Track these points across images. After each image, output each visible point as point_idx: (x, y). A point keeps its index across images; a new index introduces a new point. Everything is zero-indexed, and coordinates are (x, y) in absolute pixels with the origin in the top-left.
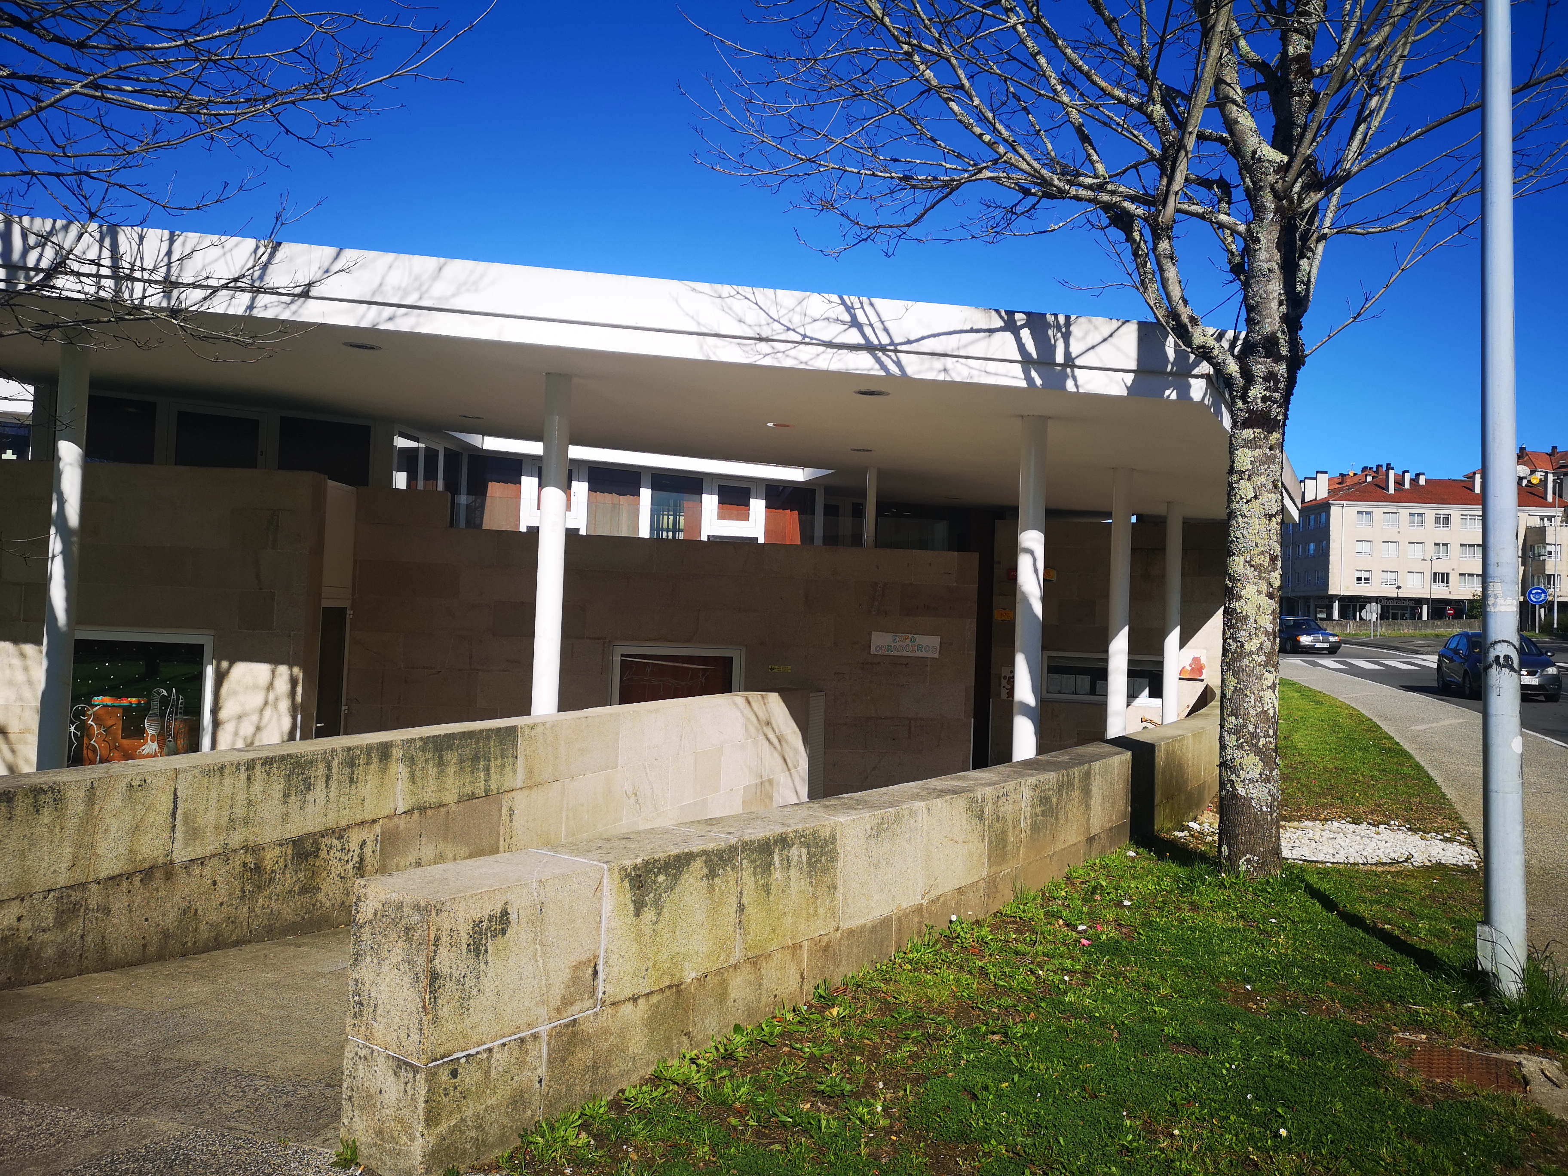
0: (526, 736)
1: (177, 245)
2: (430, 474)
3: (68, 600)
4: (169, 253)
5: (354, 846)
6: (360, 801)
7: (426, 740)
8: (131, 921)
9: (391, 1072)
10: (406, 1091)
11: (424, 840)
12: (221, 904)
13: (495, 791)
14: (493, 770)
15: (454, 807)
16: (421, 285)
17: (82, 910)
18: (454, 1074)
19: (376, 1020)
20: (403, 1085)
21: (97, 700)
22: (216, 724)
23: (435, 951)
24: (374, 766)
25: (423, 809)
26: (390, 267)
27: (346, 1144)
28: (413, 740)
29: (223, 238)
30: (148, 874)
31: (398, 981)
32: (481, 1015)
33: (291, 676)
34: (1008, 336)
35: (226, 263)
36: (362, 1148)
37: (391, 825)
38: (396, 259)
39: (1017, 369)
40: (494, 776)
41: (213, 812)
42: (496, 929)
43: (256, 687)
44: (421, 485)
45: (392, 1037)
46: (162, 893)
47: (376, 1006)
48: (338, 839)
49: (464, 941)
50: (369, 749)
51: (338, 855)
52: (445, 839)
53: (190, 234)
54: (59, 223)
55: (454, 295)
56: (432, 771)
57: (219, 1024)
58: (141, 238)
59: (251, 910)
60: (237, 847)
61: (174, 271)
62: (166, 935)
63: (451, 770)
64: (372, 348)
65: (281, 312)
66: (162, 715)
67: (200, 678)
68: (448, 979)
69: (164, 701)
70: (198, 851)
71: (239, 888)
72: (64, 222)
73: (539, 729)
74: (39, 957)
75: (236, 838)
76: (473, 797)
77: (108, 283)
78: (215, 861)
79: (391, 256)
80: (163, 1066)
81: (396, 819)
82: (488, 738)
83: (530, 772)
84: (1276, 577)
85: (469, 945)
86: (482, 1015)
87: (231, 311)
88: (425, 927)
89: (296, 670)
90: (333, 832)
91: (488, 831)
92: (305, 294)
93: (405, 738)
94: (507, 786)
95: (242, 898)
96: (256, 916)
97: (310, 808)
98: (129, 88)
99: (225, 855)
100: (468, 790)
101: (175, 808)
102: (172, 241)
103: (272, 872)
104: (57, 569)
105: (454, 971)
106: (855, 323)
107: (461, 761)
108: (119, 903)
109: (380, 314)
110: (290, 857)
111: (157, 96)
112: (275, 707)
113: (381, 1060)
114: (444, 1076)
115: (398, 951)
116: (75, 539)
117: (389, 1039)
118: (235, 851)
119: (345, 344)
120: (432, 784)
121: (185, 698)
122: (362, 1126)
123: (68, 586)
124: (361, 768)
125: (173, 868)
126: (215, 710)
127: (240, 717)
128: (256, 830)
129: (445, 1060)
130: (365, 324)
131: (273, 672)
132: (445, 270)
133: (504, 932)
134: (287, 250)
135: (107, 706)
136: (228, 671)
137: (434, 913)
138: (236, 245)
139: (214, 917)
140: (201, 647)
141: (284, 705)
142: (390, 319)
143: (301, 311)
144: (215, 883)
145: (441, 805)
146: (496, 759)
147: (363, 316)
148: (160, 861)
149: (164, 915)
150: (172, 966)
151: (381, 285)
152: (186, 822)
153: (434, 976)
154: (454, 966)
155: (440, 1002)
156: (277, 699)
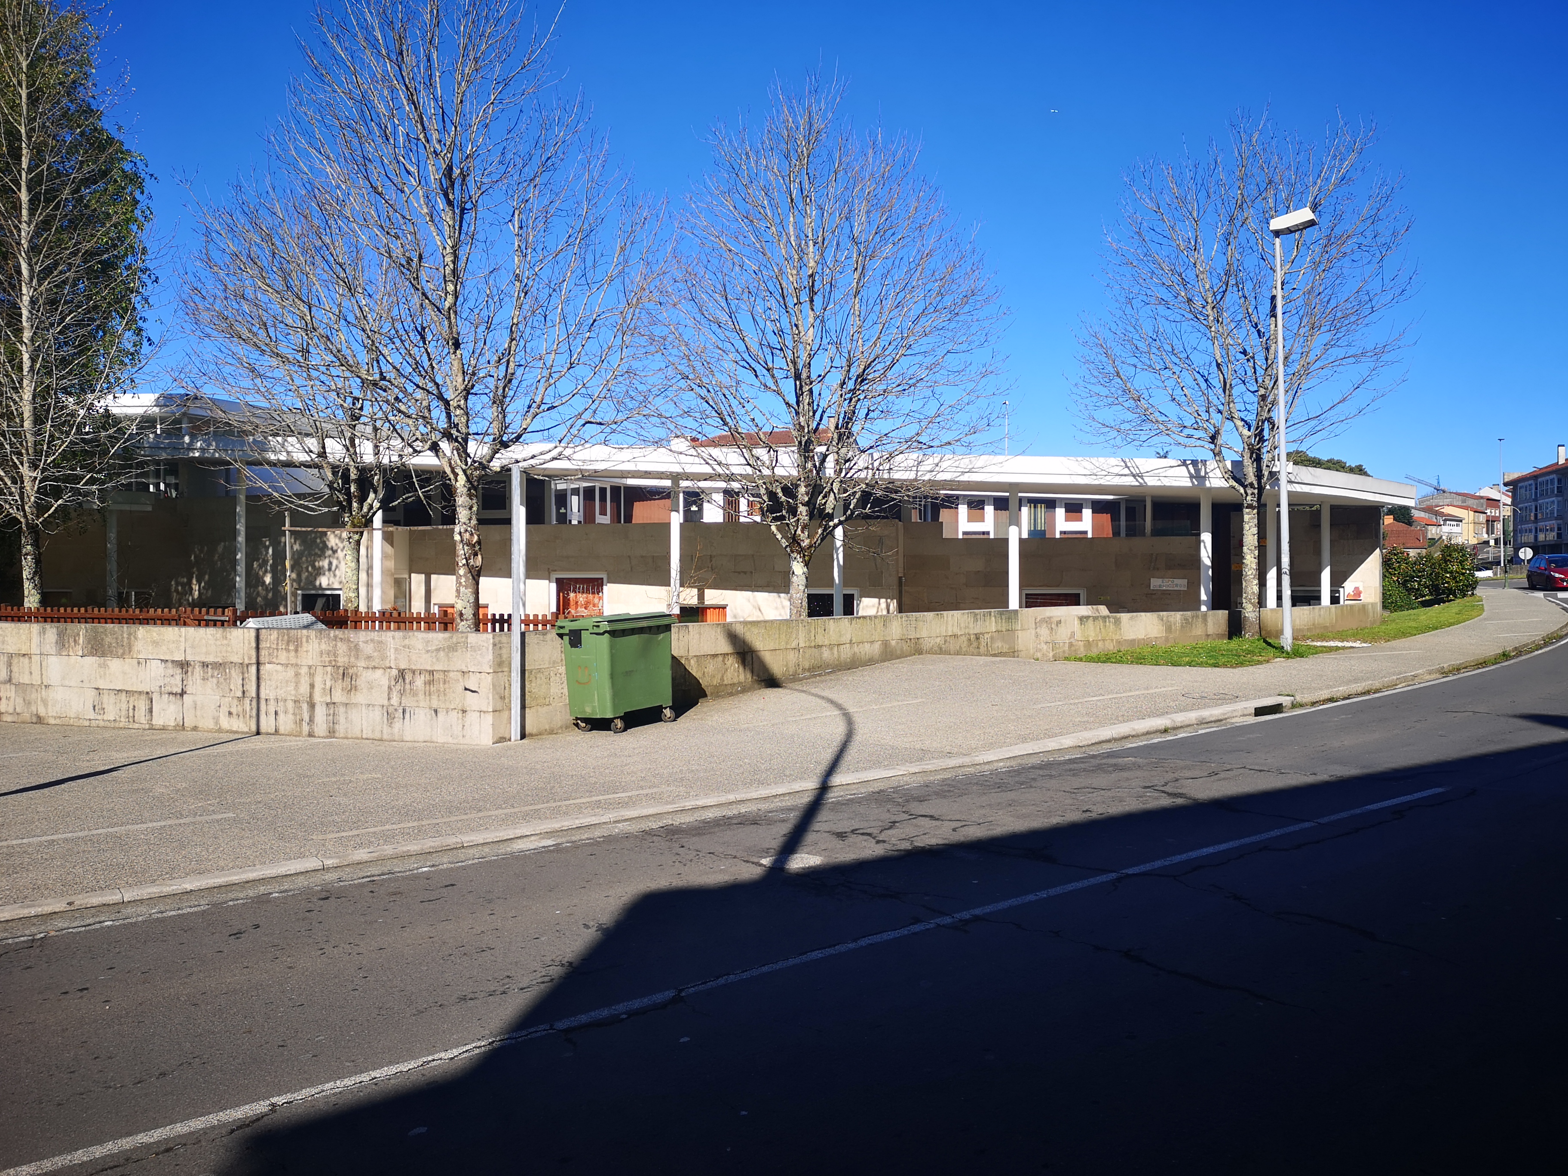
34: (1184, 468)
39: (1188, 479)
84: (1256, 552)
106: (1127, 467)
140: (853, 595)
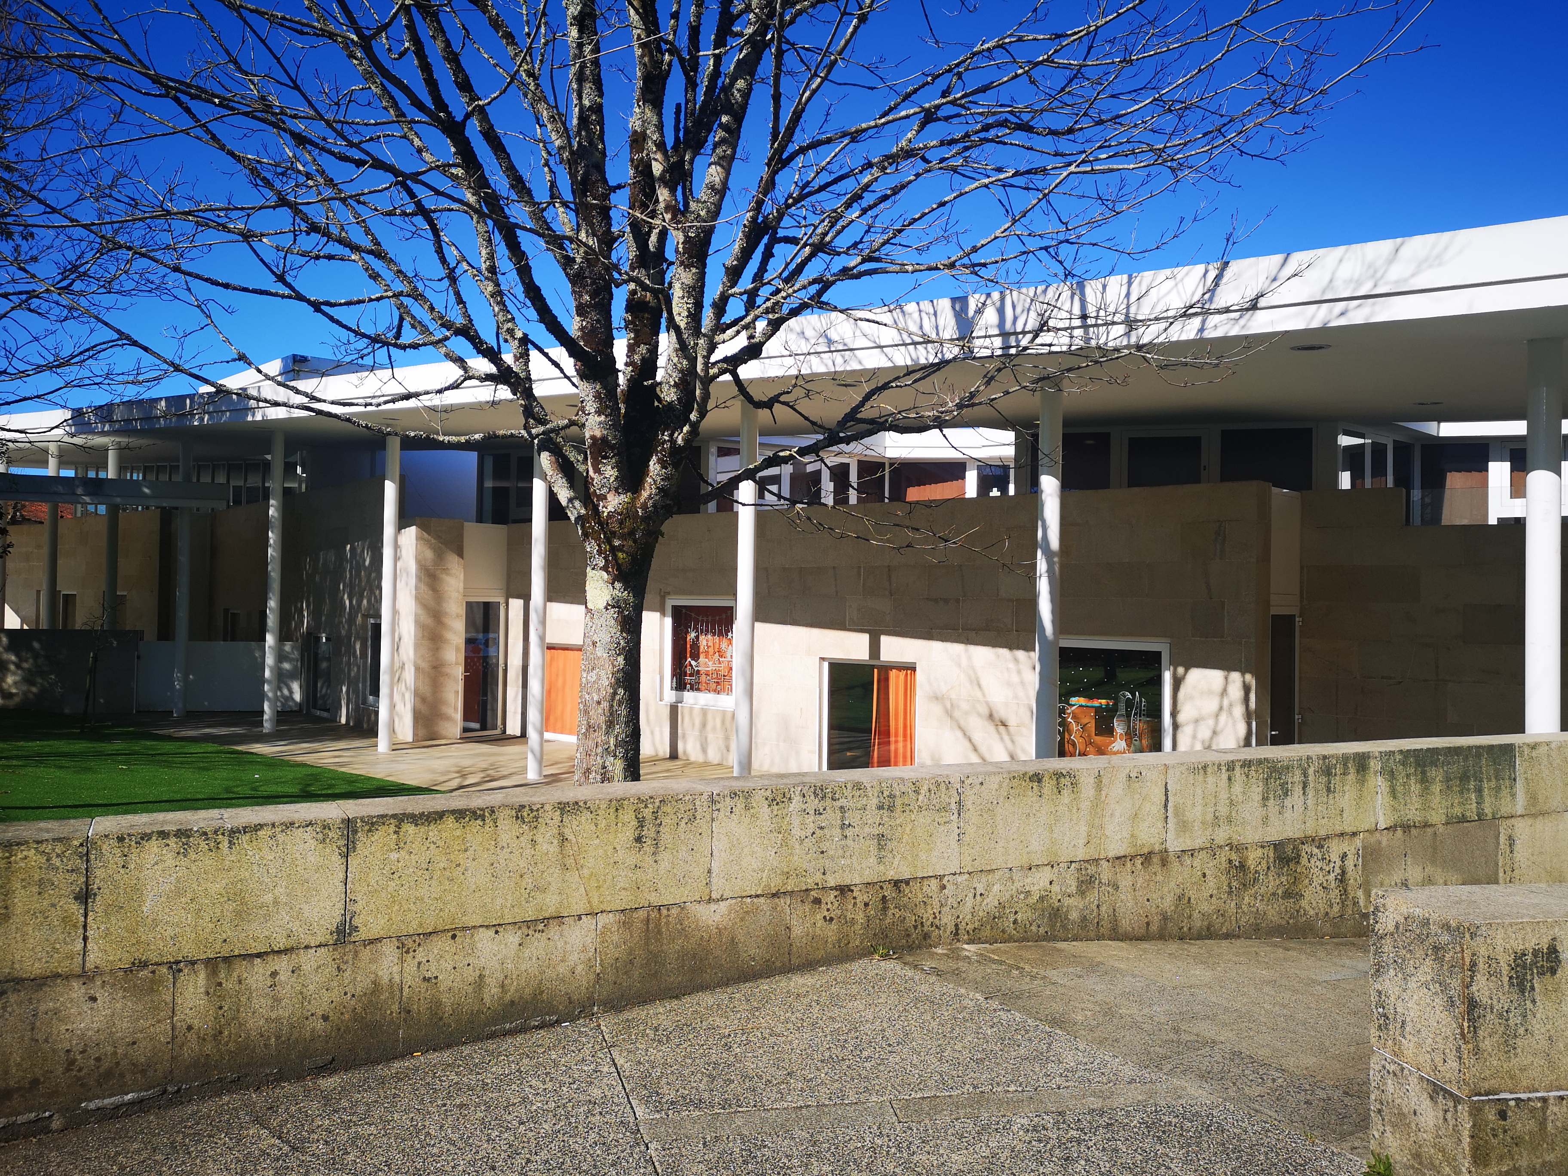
0: (1526, 757)
1: (1134, 286)
2: (1379, 469)
3: (1053, 612)
4: (1128, 295)
5: (1335, 857)
6: (1338, 812)
7: (1406, 754)
8: (1135, 898)
9: (1425, 1095)
10: (1445, 1120)
11: (1409, 860)
12: (1211, 896)
13: (1490, 816)
14: (1486, 792)
15: (1441, 829)
16: (1375, 272)
17: (1097, 882)
18: (1503, 1115)
19: (1404, 1037)
20: (1441, 1113)
21: (1073, 700)
22: (1176, 726)
23: (1472, 977)
24: (1352, 777)
25: (1406, 828)
26: (1341, 261)
27: (1378, 1157)
28: (1393, 753)
29: (1176, 270)
30: (1147, 858)
31: (1428, 1001)
32: (1530, 1058)
33: (1244, 682)
35: (1178, 292)
36: (1398, 1167)
37: (1372, 840)
38: (1347, 251)
40: (1487, 799)
41: (1200, 808)
42: (1542, 966)
43: (1210, 692)
44: (1368, 484)
45: (1424, 1059)
46: (1159, 878)
47: (1403, 1022)
48: (1318, 848)
49: (1505, 972)
50: (1345, 759)
51: (1318, 863)
52: (1433, 862)
53: (1146, 274)
54: (1040, 289)
55: (1413, 275)
56: (1415, 787)
57: (1226, 1009)
58: (1104, 287)
59: (1238, 906)
60: (1222, 843)
61: (1133, 310)
62: (1165, 918)
63: (1436, 788)
64: (1321, 348)
65: (1230, 329)
66: (1128, 716)
67: (1158, 682)
68: (1489, 1010)
69: (1129, 704)
70: (1188, 845)
71: (1226, 883)
72: (1044, 287)
73: (1543, 750)
74: (1067, 918)
75: (1221, 834)
76: (1463, 819)
77: (1078, 333)
78: (1203, 854)
79: (1341, 249)
80: (1184, 1037)
81: (1378, 835)
82: (1479, 756)
83: (1533, 798)
85: (1511, 978)
86: (1532, 1059)
87: (1184, 337)
88: (1458, 949)
89: (1248, 677)
90: (1313, 840)
91: (1483, 859)
92: (1254, 306)
93: (1383, 749)
94: (1505, 810)
95: (1230, 893)
96: (1243, 912)
97: (1288, 814)
98: (1104, 156)
99: (1212, 849)
100: (1457, 811)
101: (1167, 800)
102: (1130, 283)
103: (1256, 872)
104: (1043, 586)
105: (1495, 1002)
107: (1447, 779)
108: (1125, 882)
109: (1331, 311)
110: (1272, 860)
111: (1126, 156)
112: (1230, 712)
113: (1413, 1080)
114: (1491, 1115)
115: (1427, 970)
116: (1056, 559)
117: (1421, 1059)
118: (1221, 847)
119: (1292, 348)
120: (1415, 802)
121: (1147, 702)
122: (1395, 1144)
123: (1053, 601)
124: (1337, 778)
125: (1168, 856)
126: (1174, 714)
127: (1197, 721)
128: (1239, 829)
129: (1491, 1097)
130: (1315, 324)
131: (1226, 678)
132: (1402, 251)
133: (1553, 972)
134: (1235, 267)
135: (1081, 706)
136: (1184, 677)
137: (1467, 935)
138: (1187, 274)
139: (1205, 907)
140: (1157, 655)
141: (1239, 711)
142: (1342, 314)
143: (1250, 324)
144: (1204, 875)
145: (1426, 825)
146: (1489, 780)
147: (1313, 317)
148: (1157, 848)
149: (1162, 898)
150: (1173, 947)
151: (1331, 281)
152: (1176, 815)
153: (1472, 1004)
154: (1494, 997)
155: (1481, 1033)
156: (1231, 705)
